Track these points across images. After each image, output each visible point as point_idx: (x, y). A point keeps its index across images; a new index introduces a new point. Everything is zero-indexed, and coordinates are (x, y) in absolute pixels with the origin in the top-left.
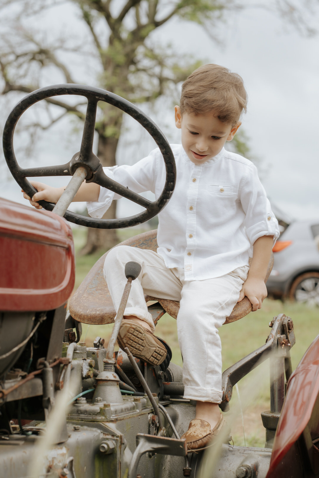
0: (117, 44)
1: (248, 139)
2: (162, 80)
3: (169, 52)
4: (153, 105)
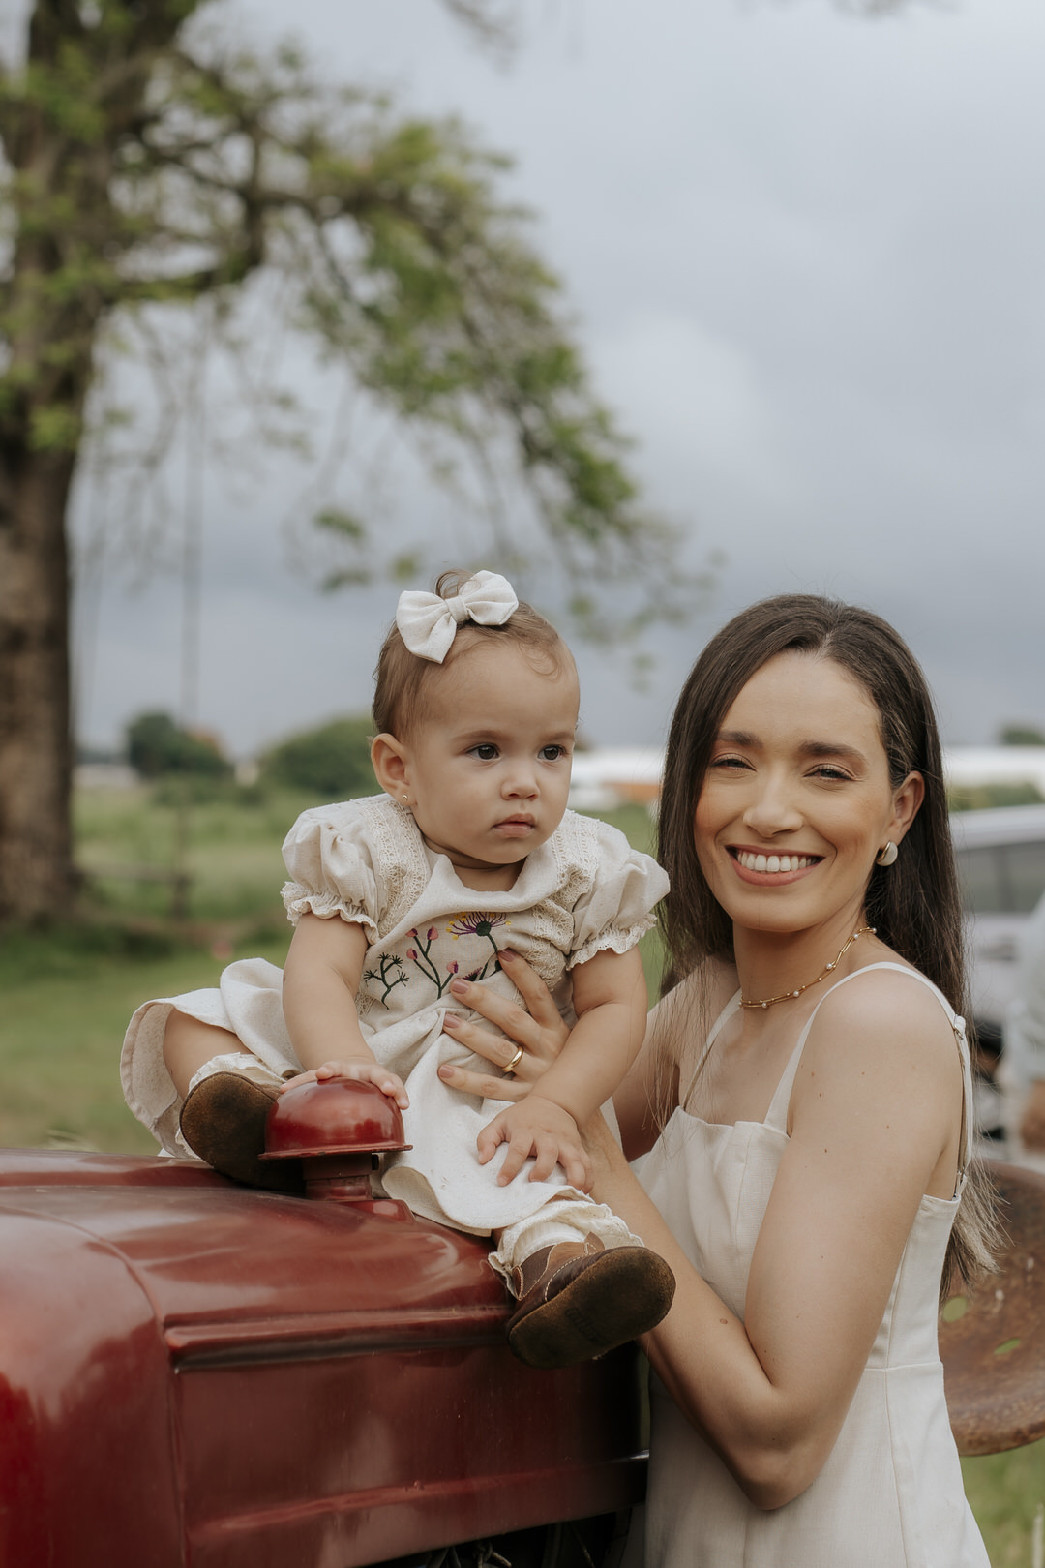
0: (73, 56)
1: (627, 443)
2: (257, 201)
3: (282, 78)
4: (223, 311)
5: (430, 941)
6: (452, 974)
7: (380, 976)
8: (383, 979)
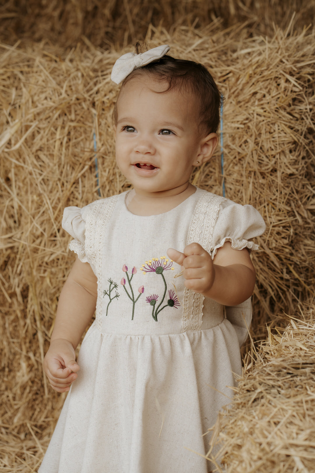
5: (133, 274)
6: (141, 294)
7: (109, 294)
8: (109, 296)
